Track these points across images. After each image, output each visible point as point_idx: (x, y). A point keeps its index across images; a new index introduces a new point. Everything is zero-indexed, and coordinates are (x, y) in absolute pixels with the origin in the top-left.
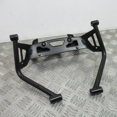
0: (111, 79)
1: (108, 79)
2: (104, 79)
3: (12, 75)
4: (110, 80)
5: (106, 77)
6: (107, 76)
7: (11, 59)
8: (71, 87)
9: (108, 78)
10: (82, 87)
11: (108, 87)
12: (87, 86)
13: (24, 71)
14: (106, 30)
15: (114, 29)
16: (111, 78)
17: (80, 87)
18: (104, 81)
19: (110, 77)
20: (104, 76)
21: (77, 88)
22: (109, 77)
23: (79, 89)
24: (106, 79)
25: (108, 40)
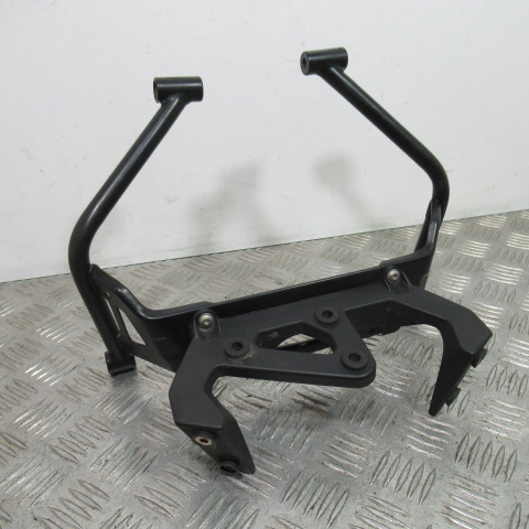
0: (507, 457)
1: (493, 459)
2: (473, 456)
3: (16, 449)
4: (505, 463)
5: (482, 449)
6: (485, 441)
7: (18, 366)
8: (313, 508)
9: (495, 454)
10: (367, 503)
11: (496, 500)
12: (390, 501)
13: (77, 425)
14: (461, 220)
15: (500, 214)
16: (508, 452)
17: (359, 508)
18: (476, 468)
19: (503, 447)
20: (471, 445)
21: (339, 513)
22: (500, 446)
23: (354, 518)
24: (483, 456)
25: (477, 262)
